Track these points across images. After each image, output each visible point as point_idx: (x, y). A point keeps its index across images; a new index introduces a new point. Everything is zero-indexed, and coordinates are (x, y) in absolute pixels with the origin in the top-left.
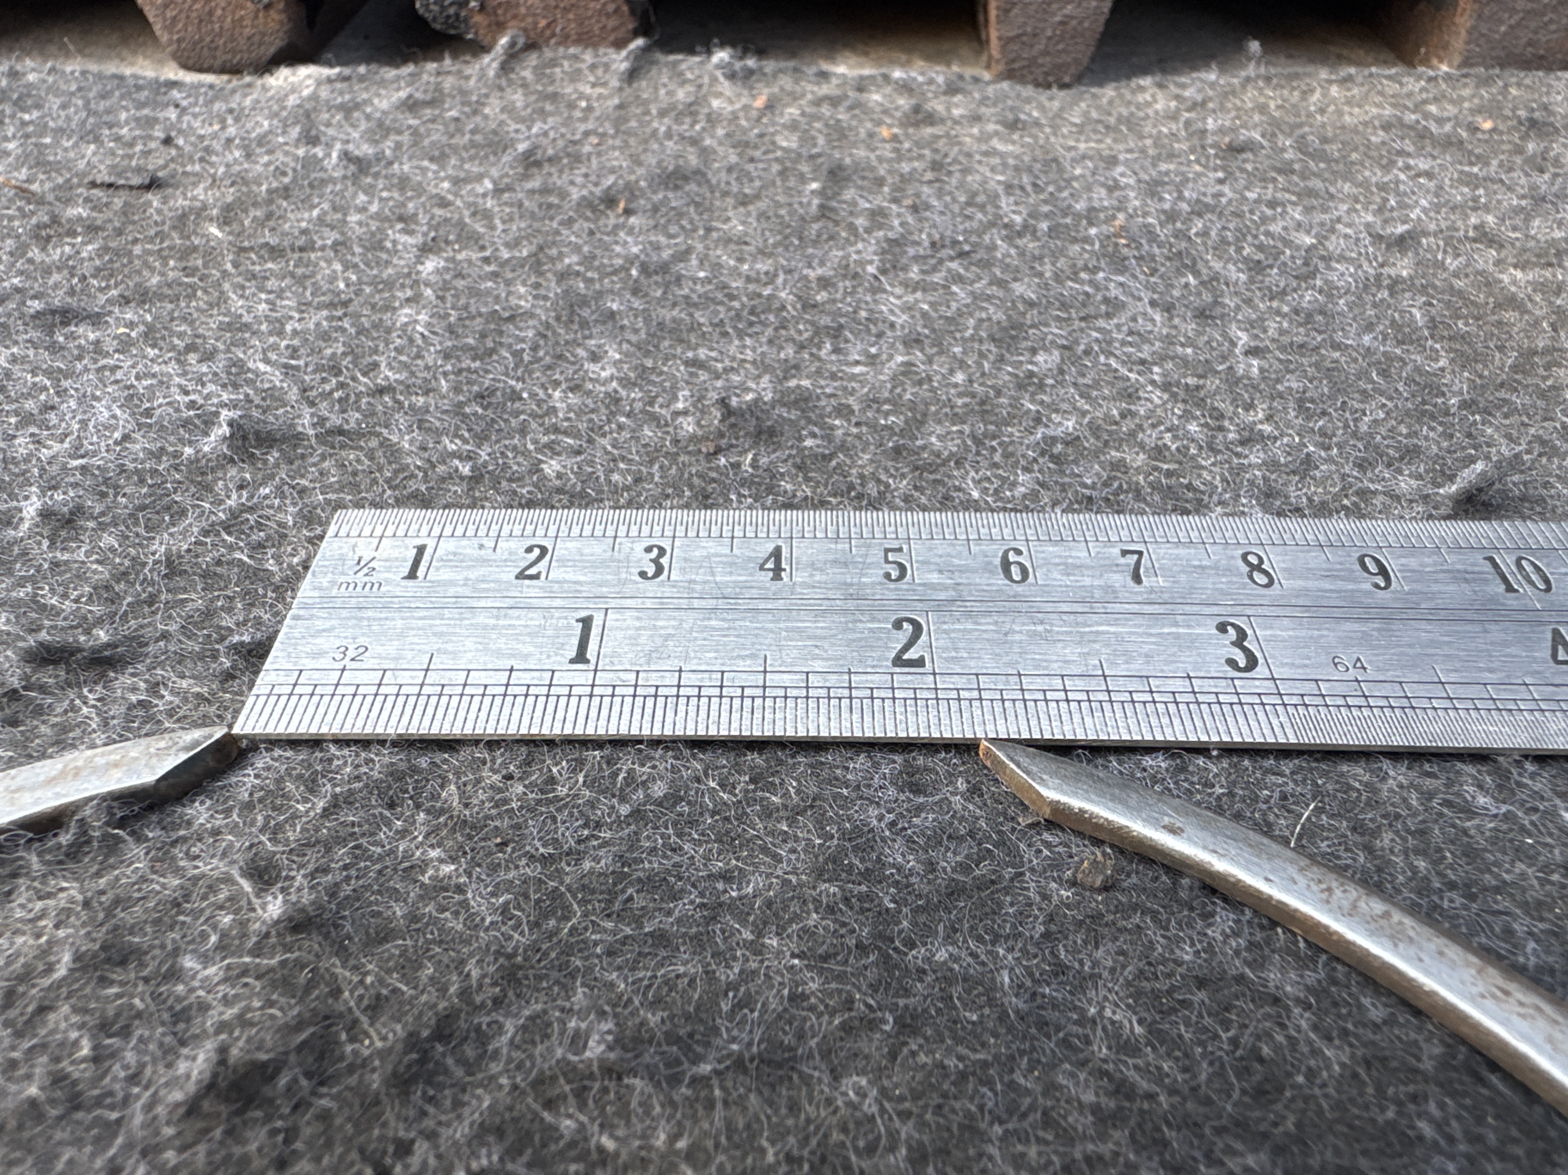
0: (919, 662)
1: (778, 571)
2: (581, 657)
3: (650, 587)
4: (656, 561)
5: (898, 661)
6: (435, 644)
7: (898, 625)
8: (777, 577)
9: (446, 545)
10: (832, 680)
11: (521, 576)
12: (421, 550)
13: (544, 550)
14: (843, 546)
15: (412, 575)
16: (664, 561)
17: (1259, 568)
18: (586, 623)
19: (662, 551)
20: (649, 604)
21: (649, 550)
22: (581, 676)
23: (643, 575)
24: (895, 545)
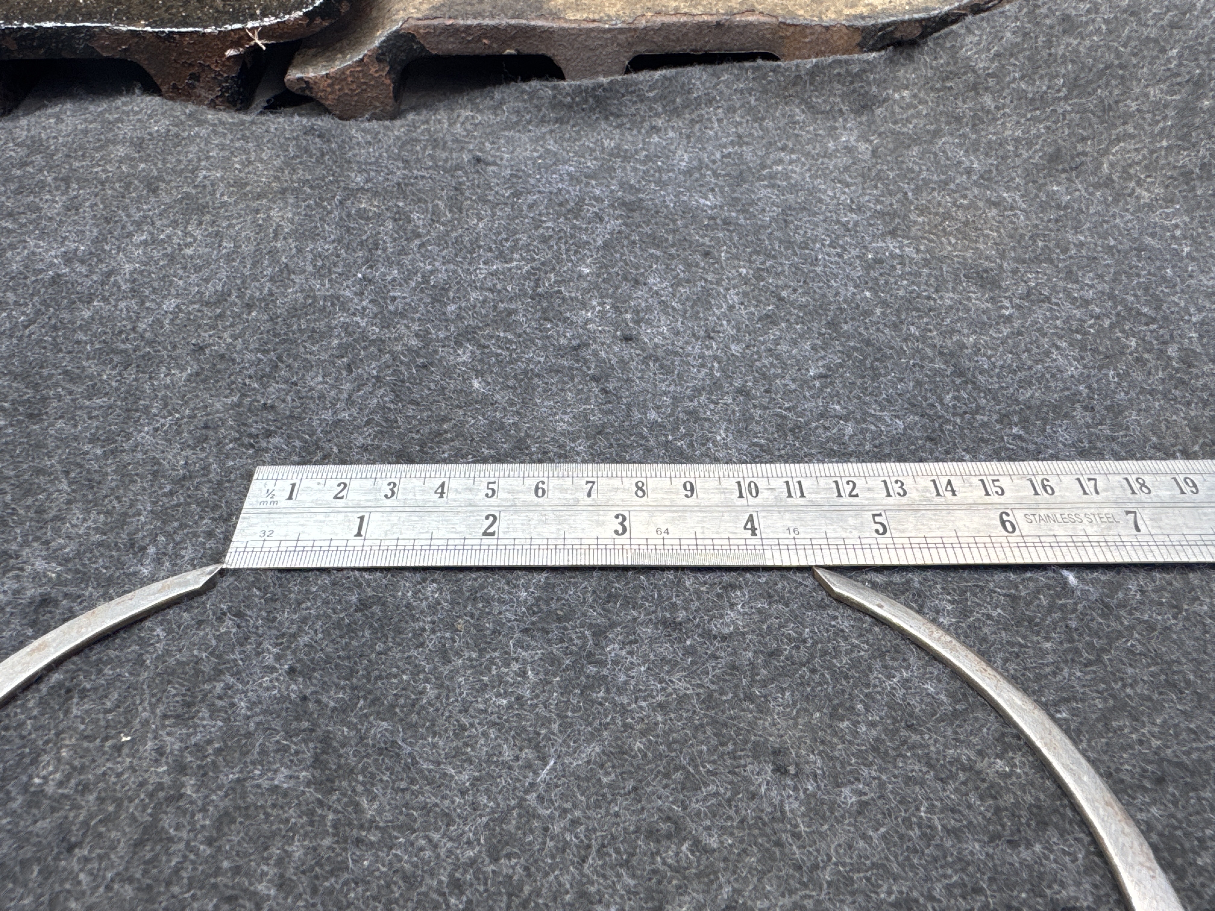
0: (493, 534)
1: (442, 493)
2: (359, 534)
3: (388, 502)
4: (392, 490)
5: (485, 534)
6: (300, 529)
7: (487, 518)
8: (441, 497)
9: (305, 483)
10: (457, 542)
11: (336, 497)
12: (294, 485)
13: (345, 485)
14: (471, 481)
15: (290, 498)
16: (395, 489)
17: (641, 489)
18: (362, 518)
19: (395, 485)
20: (388, 509)
21: (389, 484)
22: (359, 542)
23: (386, 496)
24: (492, 480)
